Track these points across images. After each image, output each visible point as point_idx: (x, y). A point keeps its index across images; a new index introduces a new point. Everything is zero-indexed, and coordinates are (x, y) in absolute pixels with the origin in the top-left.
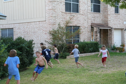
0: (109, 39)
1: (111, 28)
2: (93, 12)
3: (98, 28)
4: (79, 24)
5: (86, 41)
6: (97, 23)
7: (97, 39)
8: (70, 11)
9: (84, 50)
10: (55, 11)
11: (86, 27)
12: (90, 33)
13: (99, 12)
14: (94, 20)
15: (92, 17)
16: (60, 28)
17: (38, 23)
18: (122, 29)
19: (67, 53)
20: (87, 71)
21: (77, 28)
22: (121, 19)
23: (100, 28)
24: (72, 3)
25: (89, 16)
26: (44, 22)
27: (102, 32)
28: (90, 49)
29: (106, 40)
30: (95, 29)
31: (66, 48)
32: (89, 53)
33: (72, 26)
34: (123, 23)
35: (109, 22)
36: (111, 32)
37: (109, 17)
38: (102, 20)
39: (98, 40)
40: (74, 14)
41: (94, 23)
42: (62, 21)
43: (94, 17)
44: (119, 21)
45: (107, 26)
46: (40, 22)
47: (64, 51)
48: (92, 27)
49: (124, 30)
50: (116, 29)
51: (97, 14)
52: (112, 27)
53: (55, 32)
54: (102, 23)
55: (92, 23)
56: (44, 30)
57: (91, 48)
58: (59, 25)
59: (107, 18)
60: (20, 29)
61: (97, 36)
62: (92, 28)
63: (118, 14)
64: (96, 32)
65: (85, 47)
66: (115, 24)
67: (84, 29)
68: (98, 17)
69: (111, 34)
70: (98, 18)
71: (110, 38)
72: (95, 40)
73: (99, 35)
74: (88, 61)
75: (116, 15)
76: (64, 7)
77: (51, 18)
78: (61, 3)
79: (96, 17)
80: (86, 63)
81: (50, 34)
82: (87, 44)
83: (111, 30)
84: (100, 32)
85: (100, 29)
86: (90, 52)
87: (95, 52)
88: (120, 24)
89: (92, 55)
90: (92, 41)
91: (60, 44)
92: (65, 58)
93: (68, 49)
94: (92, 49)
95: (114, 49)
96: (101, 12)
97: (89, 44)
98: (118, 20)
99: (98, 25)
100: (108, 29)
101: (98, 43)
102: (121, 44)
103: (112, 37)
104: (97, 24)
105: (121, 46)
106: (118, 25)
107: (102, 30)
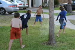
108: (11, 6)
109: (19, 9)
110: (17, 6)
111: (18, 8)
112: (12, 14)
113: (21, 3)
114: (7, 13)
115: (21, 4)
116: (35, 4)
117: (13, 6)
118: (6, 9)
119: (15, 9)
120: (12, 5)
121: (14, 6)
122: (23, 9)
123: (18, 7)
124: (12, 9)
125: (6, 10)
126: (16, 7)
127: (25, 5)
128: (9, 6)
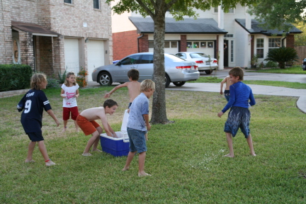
0: (53, 58)
1: (59, 35)
3: (30, 34)
5: (2, 62)
6: (27, 21)
7: (27, 58)
12: (9, 45)
14: (19, 15)
15: (13, 7)
18: (79, 39)
20: (7, 135)
22: (77, 17)
23: (34, 34)
25: (6, 3)
27: (38, 43)
28: (12, 82)
29: (47, 61)
30: (22, 36)
32: (10, 92)
34: (82, 25)
35: (52, 21)
36: (59, 43)
37: (52, 11)
38: (37, 15)
39: (31, 61)
41: (18, 20)
43: (18, 8)
44: (75, 22)
45: (49, 30)
48: (13, 31)
49: (83, 41)
50: (67, 38)
51: (23, 2)
52: (59, 33)
54: (37, 23)
55: (12, 22)
57: (14, 79)
59: (49, 12)
61: (26, 51)
62: (15, 32)
63: (72, 4)
64: (25, 42)
66: (65, 27)
68: (26, 8)
69: (58, 48)
70: (27, 11)
71: (55, 56)
72: (22, 60)
73: (31, 49)
74: (7, 111)
75: (67, 7)
79: (22, 7)
80: (4, 115)
83: (57, 39)
84: (34, 44)
85: (34, 37)
86: (11, 89)
87: (23, 88)
88: (77, 27)
89: (17, 96)
90: (15, 62)
94: (17, 81)
97: (9, 69)
98: (70, 18)
99: (29, 27)
100: (51, 37)
101: (30, 68)
103: (61, 55)
104: (25, 23)
105: (80, 74)
106: (73, 29)
107: (37, 39)
108: (182, 67)
109: (201, 74)
110: (195, 67)
111: (198, 72)
112: (184, 85)
113: (200, 58)
114: (172, 84)
115: (201, 62)
116: (232, 60)
117: (186, 67)
118: (172, 73)
119: (191, 75)
120: (183, 65)
121: (190, 67)
122: (204, 72)
123: (197, 69)
124: (184, 74)
125: (171, 77)
126: (193, 69)
127: (211, 63)
128: (177, 67)
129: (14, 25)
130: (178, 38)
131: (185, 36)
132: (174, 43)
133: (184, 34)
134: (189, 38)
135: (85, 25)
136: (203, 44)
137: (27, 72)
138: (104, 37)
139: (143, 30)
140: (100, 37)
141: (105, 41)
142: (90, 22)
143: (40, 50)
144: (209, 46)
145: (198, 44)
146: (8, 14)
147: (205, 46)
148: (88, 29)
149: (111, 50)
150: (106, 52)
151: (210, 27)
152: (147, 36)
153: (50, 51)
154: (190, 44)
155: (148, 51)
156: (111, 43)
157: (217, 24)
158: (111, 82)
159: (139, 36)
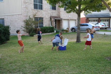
1: (62, 19)
2: (51, 10)
4: (43, 16)
5: (47, 26)
6: (54, 16)
8: (37, 9)
9: (45, 31)
10: (27, 9)
11: (47, 18)
13: (55, 10)
14: (52, 14)
15: (51, 12)
16: (30, 18)
17: (18, 15)
19: (34, 33)
21: (41, 19)
24: (38, 4)
25: (49, 12)
26: (21, 15)
27: (57, 21)
28: (48, 31)
29: (59, 25)
30: (52, 19)
31: (34, 30)
32: (48, 33)
33: (38, 18)
34: (69, 16)
35: (61, 15)
37: (61, 13)
38: (57, 14)
39: (54, 25)
40: (40, 10)
42: (32, 14)
45: (60, 17)
46: (19, 15)
47: (33, 32)
48: (50, 18)
49: (69, 20)
50: (64, 19)
51: (54, 11)
53: (27, 21)
54: (57, 16)
55: (50, 16)
56: (21, 20)
58: (29, 16)
59: (60, 13)
60: (8, 19)
61: (53, 23)
64: (53, 21)
65: (46, 30)
66: (64, 17)
67: (46, 19)
69: (62, 22)
70: (54, 13)
76: (33, 6)
77: (25, 12)
78: (31, 4)
81: (24, 22)
82: (47, 28)
83: (61, 20)
85: (55, 20)
87: (52, 32)
91: (30, 28)
92: (33, 36)
93: (35, 31)
94: (50, 31)
95: (63, 30)
96: (57, 10)
97: (48, 28)
102: (67, 28)
103: (62, 24)
105: (67, 29)
106: (66, 17)
117: (95, 27)
129: (51, 17)
130: (98, 19)
131: (100, 18)
132: (96, 21)
133: (99, 18)
134: (101, 19)
135: (70, 16)
136: (105, 21)
137: (53, 28)
138: (75, 19)
139: (87, 17)
140: (74, 19)
141: (75, 20)
142: (71, 15)
143: (58, 23)
144: (107, 21)
145: (104, 20)
146: (49, 14)
147: (106, 21)
148: (71, 17)
149: (77, 22)
150: (76, 23)
151: (107, 16)
152: (88, 19)
153: (60, 23)
154: (101, 20)
155: (88, 23)
156: (77, 21)
157: (110, 15)
158: (75, 31)
159: (86, 18)
